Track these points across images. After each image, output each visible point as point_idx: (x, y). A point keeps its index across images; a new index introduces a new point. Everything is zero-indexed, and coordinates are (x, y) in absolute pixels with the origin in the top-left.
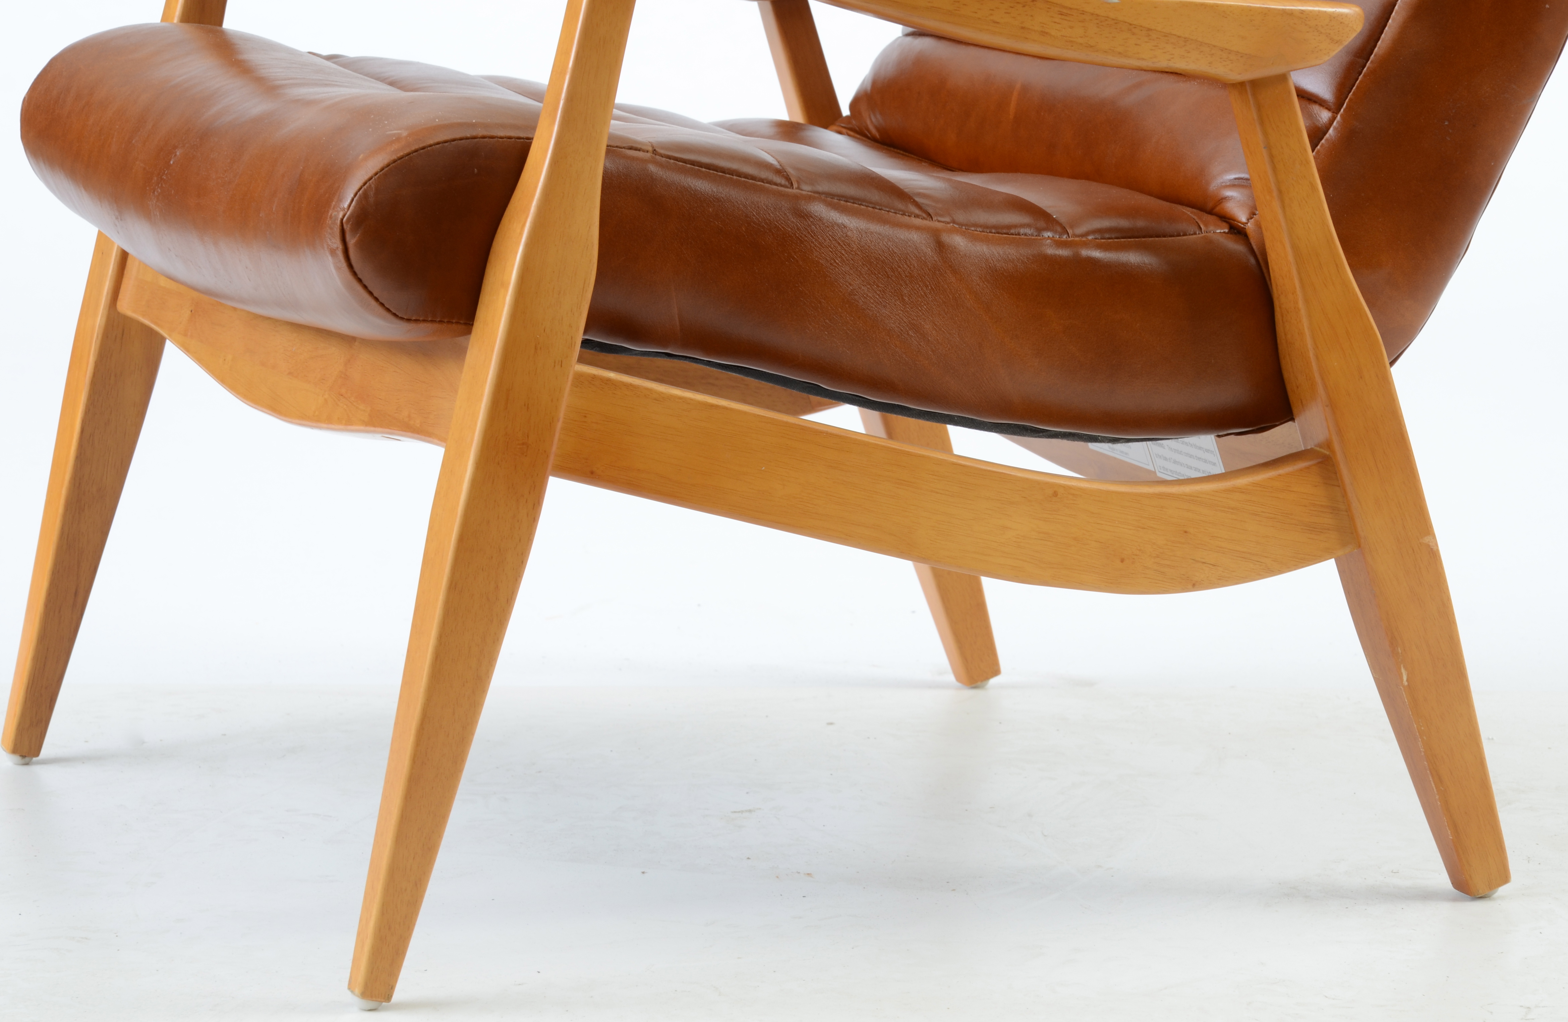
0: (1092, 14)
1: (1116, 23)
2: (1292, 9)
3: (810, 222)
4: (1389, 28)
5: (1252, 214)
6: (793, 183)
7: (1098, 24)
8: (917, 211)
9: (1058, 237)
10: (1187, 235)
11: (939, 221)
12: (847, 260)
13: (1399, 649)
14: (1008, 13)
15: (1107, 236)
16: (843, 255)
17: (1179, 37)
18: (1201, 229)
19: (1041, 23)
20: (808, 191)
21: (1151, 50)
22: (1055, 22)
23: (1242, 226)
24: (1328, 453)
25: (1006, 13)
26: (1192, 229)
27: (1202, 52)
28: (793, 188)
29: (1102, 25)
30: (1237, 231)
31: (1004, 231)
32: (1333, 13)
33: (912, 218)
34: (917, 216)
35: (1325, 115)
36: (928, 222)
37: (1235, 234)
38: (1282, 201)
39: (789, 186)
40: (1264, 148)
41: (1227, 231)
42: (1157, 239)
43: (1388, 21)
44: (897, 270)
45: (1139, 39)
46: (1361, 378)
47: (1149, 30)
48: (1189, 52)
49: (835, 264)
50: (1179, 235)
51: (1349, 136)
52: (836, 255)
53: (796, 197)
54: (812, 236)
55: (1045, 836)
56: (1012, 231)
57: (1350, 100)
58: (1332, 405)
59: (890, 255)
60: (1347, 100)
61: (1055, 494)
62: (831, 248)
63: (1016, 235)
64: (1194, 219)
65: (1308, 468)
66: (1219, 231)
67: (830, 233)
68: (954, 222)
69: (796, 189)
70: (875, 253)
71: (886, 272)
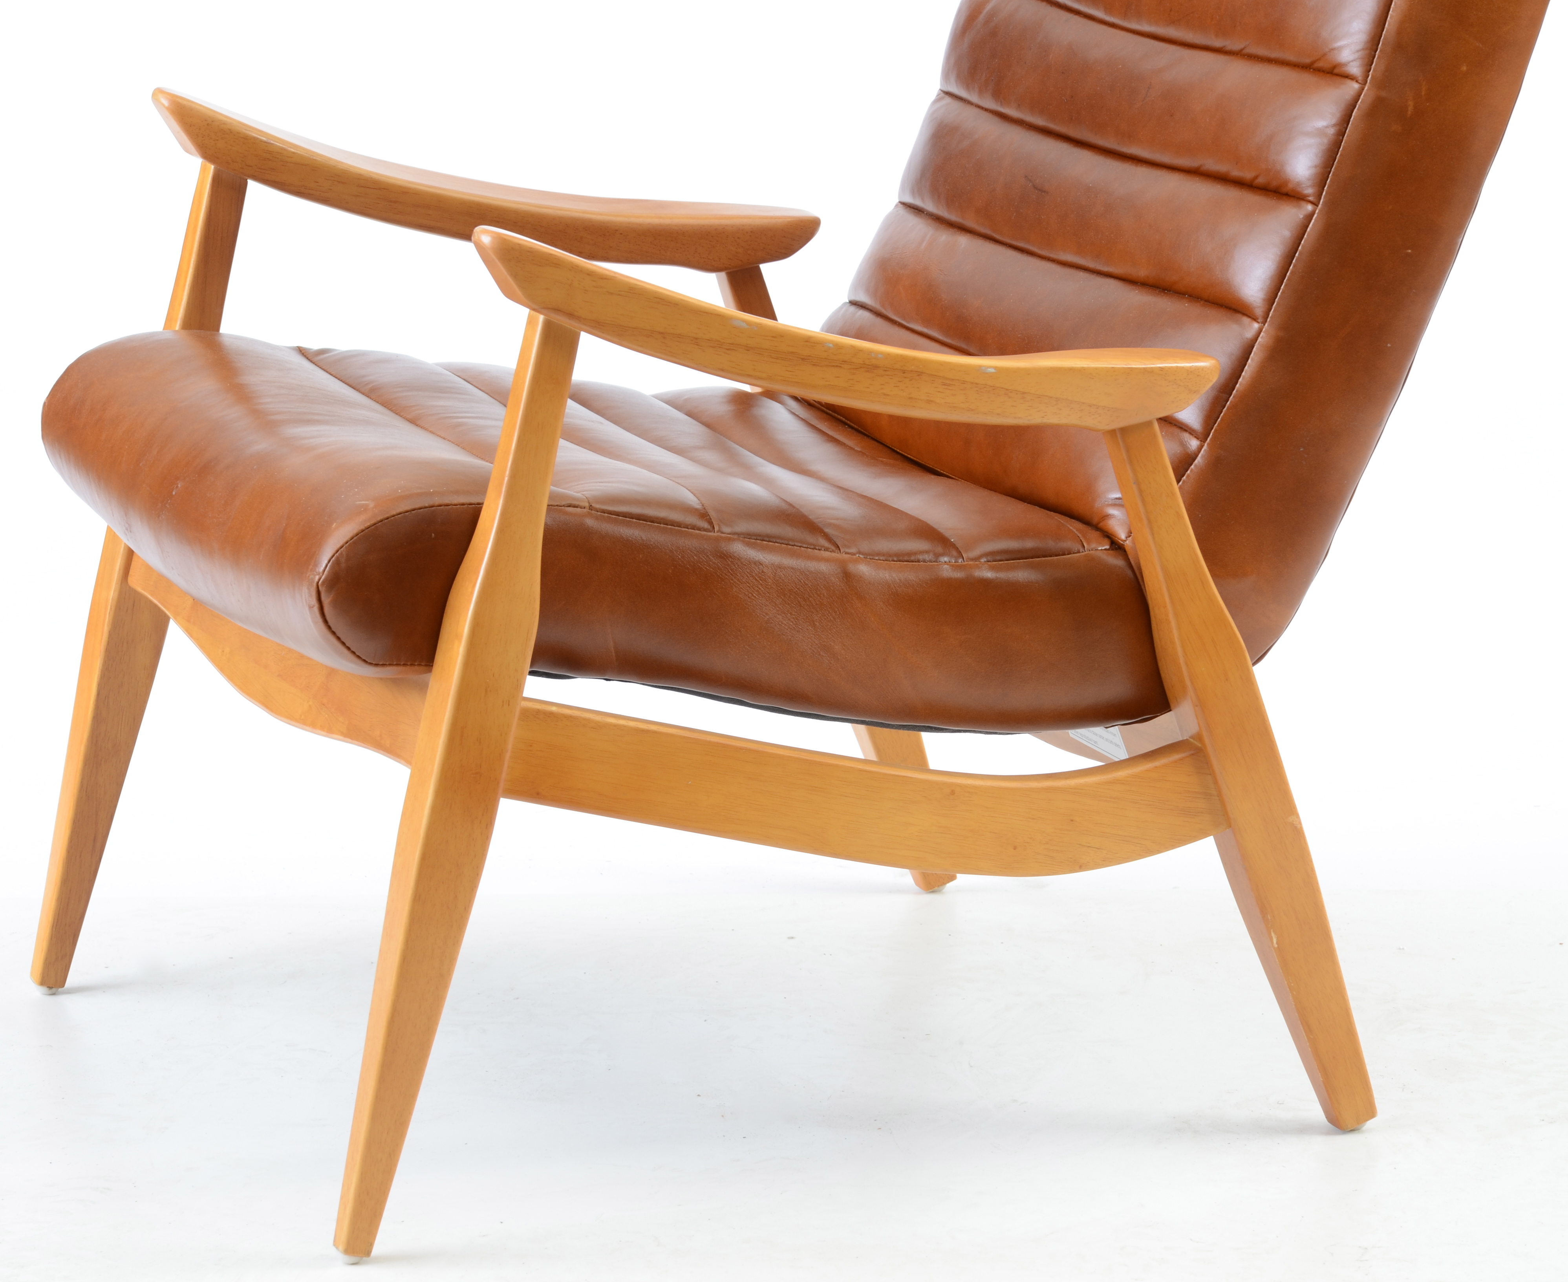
0: (972, 383)
1: (994, 389)
2: (1152, 368)
3: (729, 562)
4: (1248, 367)
5: (1130, 533)
6: (715, 526)
7: (977, 391)
8: (827, 544)
9: (953, 561)
10: (1071, 554)
11: (846, 553)
12: (763, 593)
13: (1269, 916)
14: (896, 386)
15: (998, 558)
16: (760, 589)
17: (1051, 397)
18: (1084, 547)
19: (927, 393)
20: (728, 534)
21: (1027, 410)
22: (939, 392)
23: (1122, 542)
24: (1200, 745)
25: (894, 386)
26: (1076, 546)
27: (1072, 408)
28: (714, 532)
29: (981, 392)
30: (1116, 546)
31: (906, 558)
32: (1191, 367)
33: (822, 552)
34: (827, 549)
35: (1194, 443)
36: (836, 554)
37: (1116, 549)
38: (1151, 529)
39: (711, 529)
40: (1134, 483)
41: (1108, 547)
42: (1044, 559)
43: (1247, 361)
44: (809, 599)
45: (1015, 401)
46: (1227, 680)
47: (1024, 393)
48: (1060, 410)
49: (753, 598)
50: (1064, 554)
51: (1216, 464)
52: (754, 589)
53: (717, 539)
54: (732, 574)
55: (971, 1066)
56: (912, 558)
57: (1216, 430)
58: (1201, 705)
59: (802, 587)
60: (1213, 431)
61: (953, 793)
62: (749, 584)
63: (916, 562)
64: (1079, 537)
65: (1181, 759)
66: (1100, 548)
67: (748, 571)
68: (860, 553)
69: (718, 532)
70: (788, 585)
71: (798, 601)
